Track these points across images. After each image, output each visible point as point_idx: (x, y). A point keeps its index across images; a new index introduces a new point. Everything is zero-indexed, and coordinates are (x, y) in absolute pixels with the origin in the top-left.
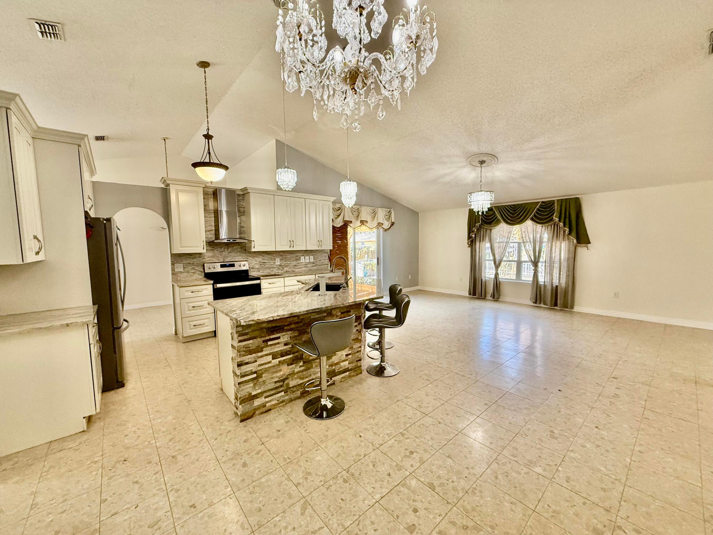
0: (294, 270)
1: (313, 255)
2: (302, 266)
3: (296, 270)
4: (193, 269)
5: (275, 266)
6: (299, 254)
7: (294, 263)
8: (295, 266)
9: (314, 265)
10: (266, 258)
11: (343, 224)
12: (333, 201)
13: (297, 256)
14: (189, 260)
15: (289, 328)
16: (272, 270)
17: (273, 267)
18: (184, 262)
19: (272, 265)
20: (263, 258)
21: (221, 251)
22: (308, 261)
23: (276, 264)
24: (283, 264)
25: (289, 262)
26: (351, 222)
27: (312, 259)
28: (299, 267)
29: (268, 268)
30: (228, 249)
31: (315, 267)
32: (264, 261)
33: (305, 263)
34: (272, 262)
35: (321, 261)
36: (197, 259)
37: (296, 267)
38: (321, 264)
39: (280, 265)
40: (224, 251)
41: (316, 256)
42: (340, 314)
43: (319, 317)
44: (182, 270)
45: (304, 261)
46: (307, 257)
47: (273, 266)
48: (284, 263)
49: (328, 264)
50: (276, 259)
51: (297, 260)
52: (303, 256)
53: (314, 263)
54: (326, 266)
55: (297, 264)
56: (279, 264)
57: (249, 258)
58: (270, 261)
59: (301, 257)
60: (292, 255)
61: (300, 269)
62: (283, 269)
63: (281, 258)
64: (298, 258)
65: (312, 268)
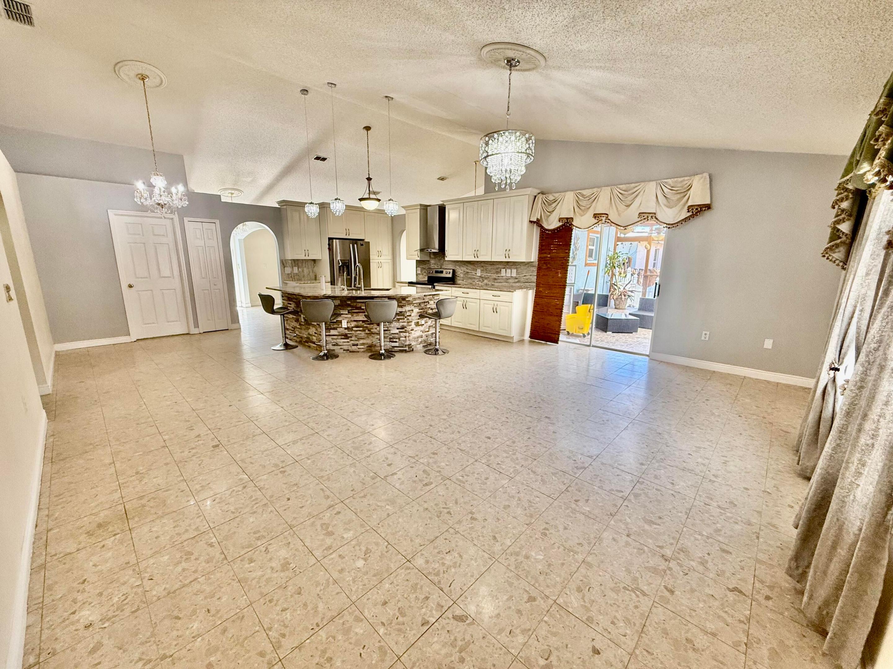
0: (493, 283)
1: (516, 268)
2: (502, 281)
3: (496, 284)
4: (425, 272)
5: (477, 277)
6: (500, 266)
7: (495, 276)
8: (495, 279)
9: (517, 280)
10: (470, 268)
11: (560, 224)
12: (529, 193)
13: (497, 269)
14: (423, 265)
17: (475, 278)
18: (422, 267)
19: (474, 275)
20: (467, 267)
22: (510, 275)
23: (477, 275)
24: (483, 276)
25: (489, 275)
26: (574, 219)
27: (514, 273)
28: (499, 281)
29: (470, 278)
31: (517, 284)
32: (468, 271)
33: (505, 277)
34: (474, 272)
35: (527, 277)
37: (496, 281)
38: (527, 281)
39: (481, 277)
41: (519, 270)
44: (420, 272)
45: (504, 275)
46: (509, 271)
48: (485, 274)
49: (535, 282)
50: (478, 270)
51: (497, 273)
52: (504, 268)
53: (517, 279)
54: (533, 284)
55: (497, 278)
56: (480, 275)
58: (472, 271)
59: (502, 270)
60: (492, 267)
61: (500, 284)
62: (483, 281)
63: (482, 268)
64: (499, 270)
65: (514, 284)
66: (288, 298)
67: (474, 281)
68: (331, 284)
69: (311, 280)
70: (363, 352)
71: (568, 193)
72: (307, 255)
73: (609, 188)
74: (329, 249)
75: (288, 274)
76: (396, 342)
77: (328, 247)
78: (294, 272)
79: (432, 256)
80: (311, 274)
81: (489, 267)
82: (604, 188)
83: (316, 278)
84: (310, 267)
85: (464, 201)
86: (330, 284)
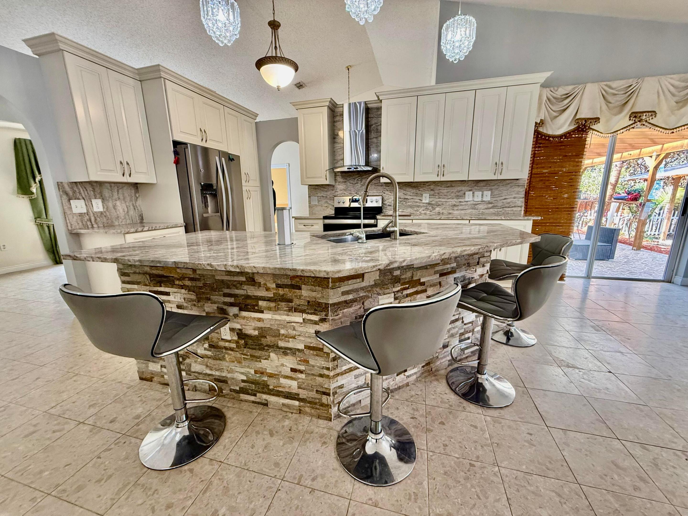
0: (451, 212)
1: (491, 190)
2: (467, 208)
3: (456, 212)
4: (326, 202)
5: (421, 205)
6: (463, 188)
7: (454, 201)
8: (455, 205)
9: (490, 205)
10: (409, 193)
11: (572, 127)
12: (542, 81)
13: (459, 191)
14: (323, 193)
15: (180, 283)
16: (415, 209)
17: (418, 206)
18: (319, 195)
19: (417, 202)
20: (404, 192)
21: (354, 183)
22: (480, 199)
23: (423, 201)
24: (433, 202)
25: (443, 200)
26: (597, 120)
27: (487, 196)
28: (460, 207)
29: (411, 207)
30: (361, 180)
31: (491, 210)
32: (406, 197)
33: (472, 202)
34: (417, 199)
35: (509, 201)
36: (329, 192)
37: (456, 208)
38: (508, 205)
39: (429, 204)
40: (357, 183)
41: (496, 192)
42: (274, 286)
43: (230, 281)
44: (317, 203)
45: (471, 199)
46: (478, 194)
47: (418, 204)
48: (435, 200)
49: (521, 207)
50: (424, 195)
51: (458, 197)
52: (470, 191)
53: (491, 203)
54: (519, 209)
55: (457, 204)
56: (427, 201)
57: (387, 192)
58: (415, 197)
59: (467, 193)
60: (449, 189)
61: (463, 212)
62: (434, 209)
63: (432, 192)
64: (461, 193)
65: (487, 211)
66: (152, 276)
67: (417, 211)
68: (187, 232)
69: (133, 224)
70: (417, 380)
71: (589, 86)
72: (127, 174)
73: (655, 79)
74: (177, 162)
75: (81, 215)
76: (469, 338)
77: (172, 157)
78: (96, 209)
79: (339, 179)
80: (132, 212)
81: (444, 191)
82: (649, 78)
83: (142, 219)
84: (128, 199)
85: (417, 93)
86: (183, 229)
